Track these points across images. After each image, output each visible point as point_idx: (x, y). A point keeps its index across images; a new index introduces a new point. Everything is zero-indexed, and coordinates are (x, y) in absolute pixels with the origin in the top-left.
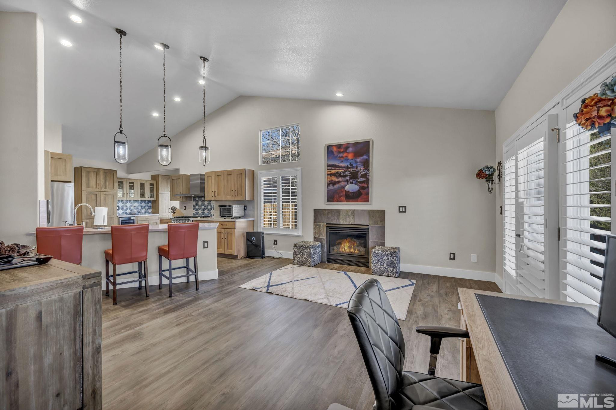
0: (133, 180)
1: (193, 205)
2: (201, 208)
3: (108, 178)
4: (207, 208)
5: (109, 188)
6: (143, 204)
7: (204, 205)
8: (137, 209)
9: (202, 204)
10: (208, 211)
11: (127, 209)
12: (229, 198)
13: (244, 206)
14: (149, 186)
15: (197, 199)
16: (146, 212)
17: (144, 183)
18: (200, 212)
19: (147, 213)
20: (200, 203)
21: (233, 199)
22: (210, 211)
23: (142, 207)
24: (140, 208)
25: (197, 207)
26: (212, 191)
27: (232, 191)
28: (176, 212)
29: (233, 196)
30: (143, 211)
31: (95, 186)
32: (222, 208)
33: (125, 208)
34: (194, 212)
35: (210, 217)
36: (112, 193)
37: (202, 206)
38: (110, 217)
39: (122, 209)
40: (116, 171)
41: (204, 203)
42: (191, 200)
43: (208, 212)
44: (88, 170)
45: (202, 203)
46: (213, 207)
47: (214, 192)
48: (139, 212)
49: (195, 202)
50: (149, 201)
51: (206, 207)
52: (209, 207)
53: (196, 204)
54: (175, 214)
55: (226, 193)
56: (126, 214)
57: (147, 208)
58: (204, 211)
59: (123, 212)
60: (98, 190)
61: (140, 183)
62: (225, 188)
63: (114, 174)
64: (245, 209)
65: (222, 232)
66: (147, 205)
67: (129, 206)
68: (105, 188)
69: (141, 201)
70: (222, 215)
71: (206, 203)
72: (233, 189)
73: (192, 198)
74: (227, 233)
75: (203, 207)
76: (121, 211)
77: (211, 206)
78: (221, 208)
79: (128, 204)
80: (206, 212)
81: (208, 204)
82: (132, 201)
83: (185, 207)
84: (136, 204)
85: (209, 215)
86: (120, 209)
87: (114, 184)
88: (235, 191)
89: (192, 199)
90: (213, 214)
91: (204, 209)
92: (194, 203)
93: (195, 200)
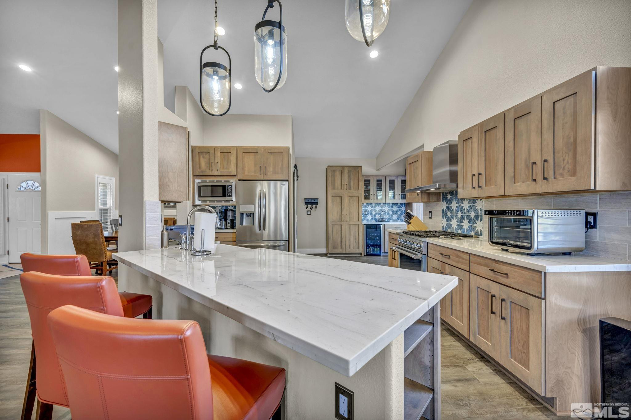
0: (381, 177)
1: (443, 209)
2: (456, 216)
3: (352, 177)
4: (468, 216)
5: (354, 188)
6: (395, 208)
7: (462, 210)
8: (388, 214)
9: (457, 207)
10: (469, 222)
11: (376, 214)
12: (523, 187)
13: (583, 213)
14: (400, 184)
15: (449, 197)
16: (398, 219)
17: (394, 180)
18: (454, 223)
19: (399, 221)
20: (454, 205)
21: (536, 188)
22: (474, 224)
23: (393, 211)
24: (391, 213)
25: (449, 214)
26: (474, 175)
27: (534, 163)
28: (411, 221)
29: (534, 180)
30: (395, 217)
31: (340, 187)
32: (495, 218)
33: (374, 213)
34: (444, 223)
35: (471, 236)
36: (356, 195)
37: (457, 211)
38: (355, 224)
39: (371, 214)
40: (361, 166)
41: (462, 205)
42: (440, 201)
43: (470, 225)
44: (334, 168)
45: (457, 205)
46: (480, 214)
47: (477, 175)
48: (389, 218)
49: (447, 204)
50: (402, 204)
51: (465, 213)
52: (472, 215)
53: (447, 207)
54: (410, 225)
55: (513, 174)
56: (376, 220)
57: (399, 213)
58: (461, 222)
59: (372, 218)
60: (343, 191)
61: (390, 180)
62: (509, 160)
63: (359, 171)
64: (587, 223)
65: (493, 293)
66: (400, 210)
67: (378, 211)
68: (350, 189)
69: (393, 204)
70: (495, 240)
71: (466, 205)
72: (536, 157)
73: (440, 196)
74: (508, 303)
75: (460, 214)
76: (369, 217)
77: (475, 211)
78: (491, 219)
79: (378, 209)
80: (466, 224)
81: (470, 207)
82: (382, 205)
83: (430, 213)
84: (386, 208)
85: (472, 233)
86: (369, 214)
87: (359, 183)
88: (546, 161)
89: (442, 197)
90: (481, 231)
91: (462, 218)
92: (444, 205)
93: (446, 199)
